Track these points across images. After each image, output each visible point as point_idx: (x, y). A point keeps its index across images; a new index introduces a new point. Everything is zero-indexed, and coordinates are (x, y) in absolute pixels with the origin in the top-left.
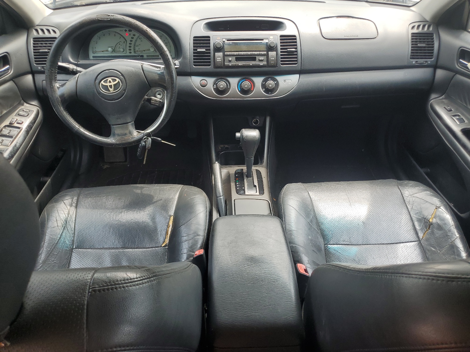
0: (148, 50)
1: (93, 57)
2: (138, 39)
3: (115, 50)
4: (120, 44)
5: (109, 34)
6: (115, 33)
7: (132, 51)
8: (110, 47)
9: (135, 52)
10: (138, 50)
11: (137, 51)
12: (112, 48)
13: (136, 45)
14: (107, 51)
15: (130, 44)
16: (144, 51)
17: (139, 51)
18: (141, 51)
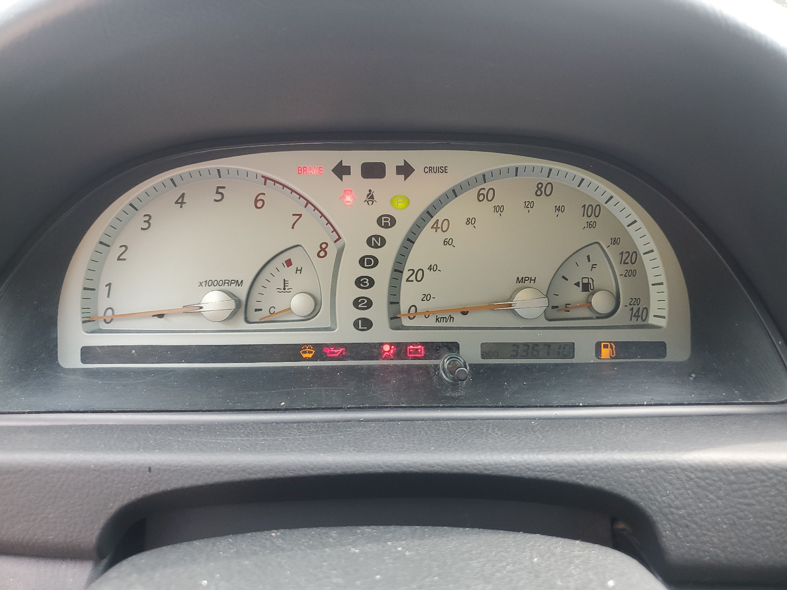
0: (491, 307)
1: (88, 353)
2: (427, 230)
3: (253, 305)
4: (289, 263)
5: (219, 190)
6: (263, 189)
7: (378, 313)
8: (212, 284)
9: (395, 319)
10: (422, 306)
11: (414, 312)
12: (233, 288)
13: (406, 274)
14: (194, 310)
15: (368, 262)
16: (465, 313)
17: (427, 314)
18: (444, 316)
